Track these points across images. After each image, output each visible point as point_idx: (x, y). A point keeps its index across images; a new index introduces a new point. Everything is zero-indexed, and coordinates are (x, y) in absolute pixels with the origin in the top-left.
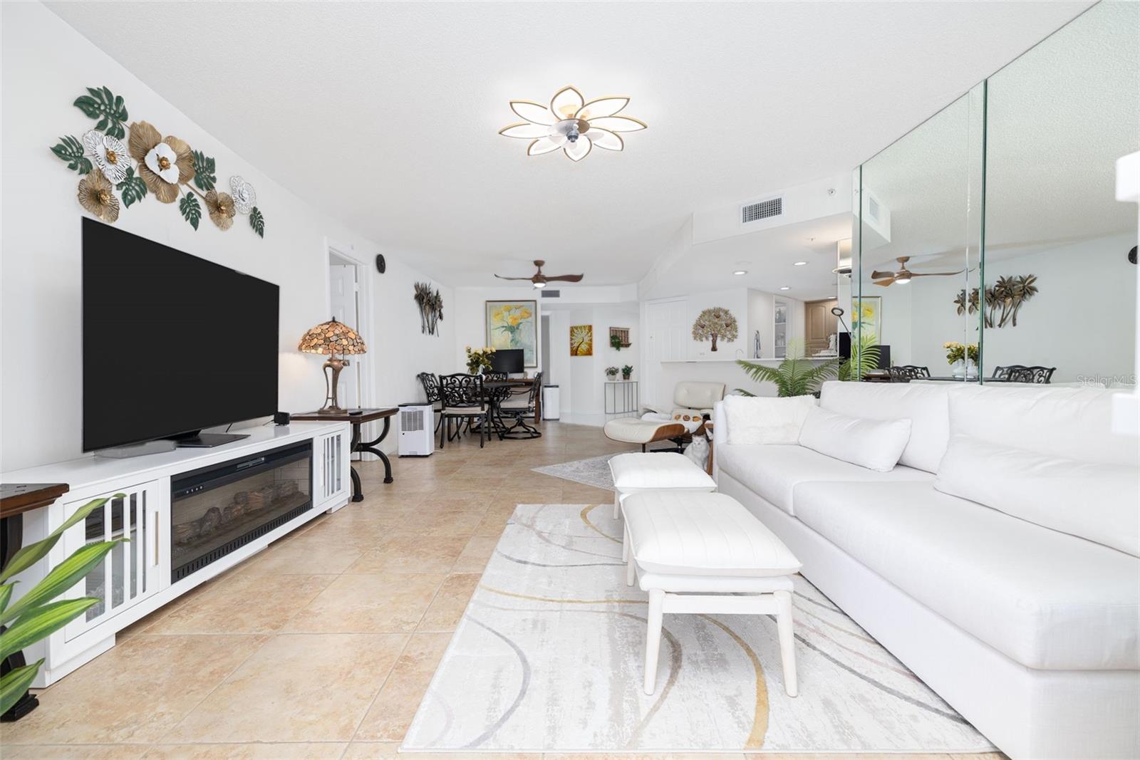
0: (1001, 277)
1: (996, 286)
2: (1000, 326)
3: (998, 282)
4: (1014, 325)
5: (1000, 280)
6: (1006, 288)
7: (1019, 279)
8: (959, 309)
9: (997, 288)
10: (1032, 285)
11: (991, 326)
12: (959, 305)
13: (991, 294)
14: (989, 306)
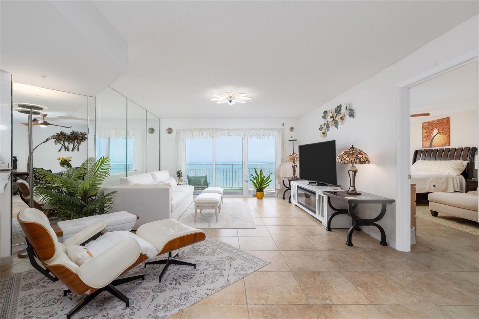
0: (73, 131)
1: (70, 134)
2: (72, 151)
3: (71, 132)
4: (78, 151)
5: (72, 132)
6: (74, 135)
7: (80, 133)
8: (55, 142)
9: (71, 135)
10: (85, 136)
11: (68, 150)
12: (55, 140)
13: (68, 137)
14: (67, 142)
